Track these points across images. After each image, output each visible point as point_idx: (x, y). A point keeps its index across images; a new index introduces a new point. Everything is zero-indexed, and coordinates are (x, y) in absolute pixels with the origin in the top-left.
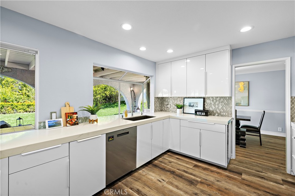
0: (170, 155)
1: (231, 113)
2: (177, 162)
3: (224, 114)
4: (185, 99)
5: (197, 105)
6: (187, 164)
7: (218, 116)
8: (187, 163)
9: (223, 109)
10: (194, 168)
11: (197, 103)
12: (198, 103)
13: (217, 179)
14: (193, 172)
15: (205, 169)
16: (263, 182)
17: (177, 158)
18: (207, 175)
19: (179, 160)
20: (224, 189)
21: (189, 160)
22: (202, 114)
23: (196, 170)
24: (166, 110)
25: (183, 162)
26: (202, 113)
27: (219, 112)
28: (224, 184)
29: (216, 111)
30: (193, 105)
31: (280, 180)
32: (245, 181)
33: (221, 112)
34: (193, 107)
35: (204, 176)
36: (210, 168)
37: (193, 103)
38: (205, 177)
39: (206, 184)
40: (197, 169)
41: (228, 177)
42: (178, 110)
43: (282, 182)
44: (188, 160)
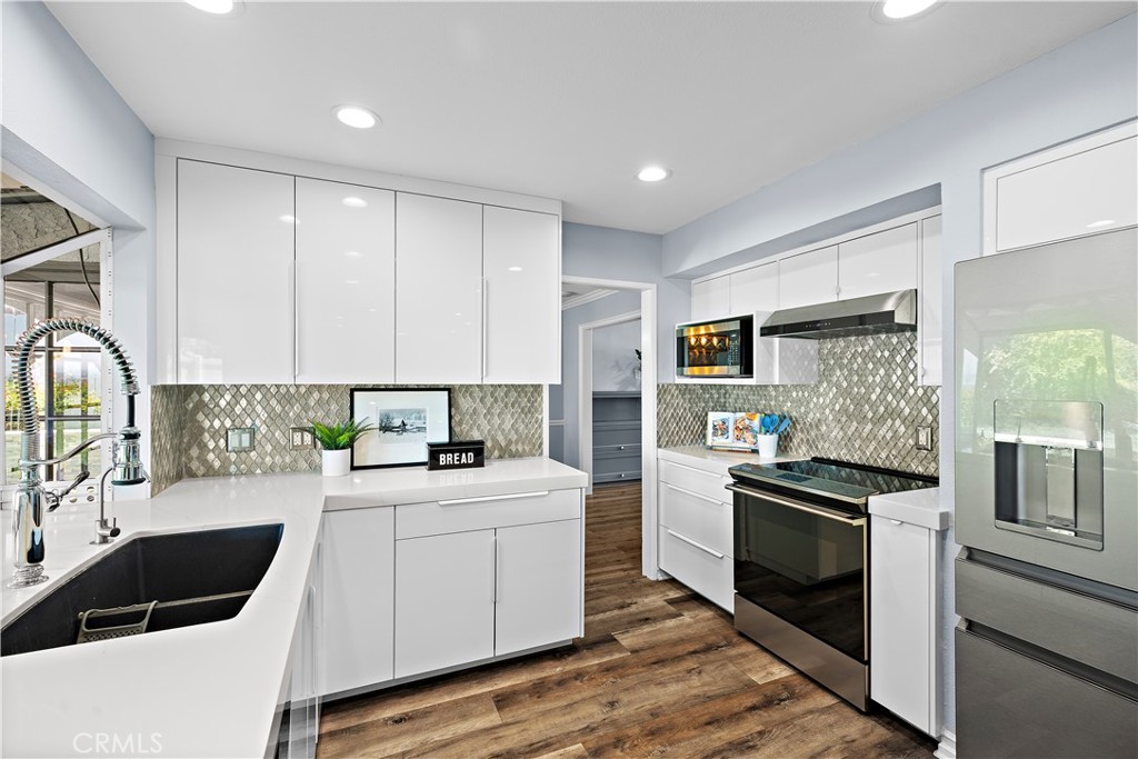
0: (347, 730)
1: (541, 444)
2: (420, 738)
3: (520, 449)
4: (356, 393)
5: (419, 424)
6: (464, 717)
7: (501, 457)
8: (461, 710)
9: (517, 431)
10: (509, 716)
11: (420, 414)
12: (424, 411)
13: (604, 700)
14: (525, 735)
15: (539, 690)
16: (659, 631)
17: (399, 721)
18: (569, 709)
19: (417, 723)
20: (648, 717)
21: (450, 693)
22: (464, 460)
23: (524, 716)
24: (217, 464)
25: (448, 722)
26: (460, 457)
27: (503, 444)
28: (630, 703)
29: (494, 440)
30: (404, 424)
31: (663, 607)
32: (642, 653)
33: (510, 442)
34: (404, 430)
35: (568, 718)
36: (543, 675)
37: (401, 412)
38: (574, 721)
39: (608, 745)
40: (519, 712)
41: (608, 670)
42: (328, 454)
43: (672, 609)
44: (448, 693)
